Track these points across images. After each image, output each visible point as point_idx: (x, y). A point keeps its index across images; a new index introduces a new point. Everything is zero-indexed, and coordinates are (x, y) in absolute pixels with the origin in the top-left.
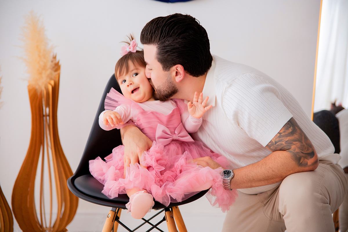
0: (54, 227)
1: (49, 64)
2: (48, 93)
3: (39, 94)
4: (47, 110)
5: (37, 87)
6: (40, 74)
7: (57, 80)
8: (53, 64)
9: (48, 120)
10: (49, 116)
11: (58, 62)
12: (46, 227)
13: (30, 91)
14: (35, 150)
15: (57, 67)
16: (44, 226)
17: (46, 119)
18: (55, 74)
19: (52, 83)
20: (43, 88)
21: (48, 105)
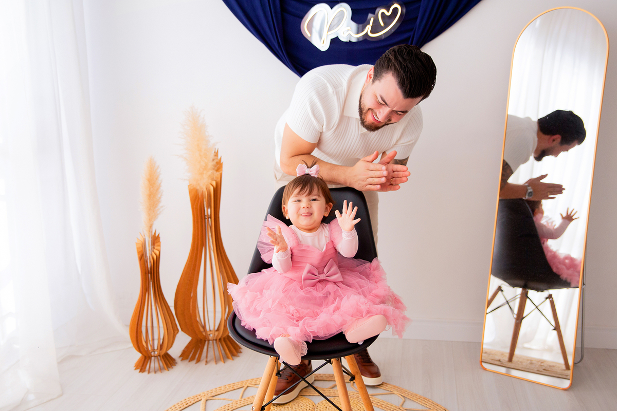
0: (218, 330)
1: (211, 164)
2: (209, 195)
3: (200, 194)
4: (209, 211)
5: (198, 188)
6: (202, 174)
7: (219, 180)
8: (214, 163)
9: (210, 222)
10: (211, 218)
11: (220, 160)
12: (210, 331)
13: (190, 192)
14: (197, 254)
15: (218, 166)
16: (208, 328)
17: (208, 221)
18: (217, 174)
19: (214, 183)
20: (205, 190)
21: (209, 206)
